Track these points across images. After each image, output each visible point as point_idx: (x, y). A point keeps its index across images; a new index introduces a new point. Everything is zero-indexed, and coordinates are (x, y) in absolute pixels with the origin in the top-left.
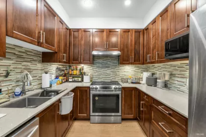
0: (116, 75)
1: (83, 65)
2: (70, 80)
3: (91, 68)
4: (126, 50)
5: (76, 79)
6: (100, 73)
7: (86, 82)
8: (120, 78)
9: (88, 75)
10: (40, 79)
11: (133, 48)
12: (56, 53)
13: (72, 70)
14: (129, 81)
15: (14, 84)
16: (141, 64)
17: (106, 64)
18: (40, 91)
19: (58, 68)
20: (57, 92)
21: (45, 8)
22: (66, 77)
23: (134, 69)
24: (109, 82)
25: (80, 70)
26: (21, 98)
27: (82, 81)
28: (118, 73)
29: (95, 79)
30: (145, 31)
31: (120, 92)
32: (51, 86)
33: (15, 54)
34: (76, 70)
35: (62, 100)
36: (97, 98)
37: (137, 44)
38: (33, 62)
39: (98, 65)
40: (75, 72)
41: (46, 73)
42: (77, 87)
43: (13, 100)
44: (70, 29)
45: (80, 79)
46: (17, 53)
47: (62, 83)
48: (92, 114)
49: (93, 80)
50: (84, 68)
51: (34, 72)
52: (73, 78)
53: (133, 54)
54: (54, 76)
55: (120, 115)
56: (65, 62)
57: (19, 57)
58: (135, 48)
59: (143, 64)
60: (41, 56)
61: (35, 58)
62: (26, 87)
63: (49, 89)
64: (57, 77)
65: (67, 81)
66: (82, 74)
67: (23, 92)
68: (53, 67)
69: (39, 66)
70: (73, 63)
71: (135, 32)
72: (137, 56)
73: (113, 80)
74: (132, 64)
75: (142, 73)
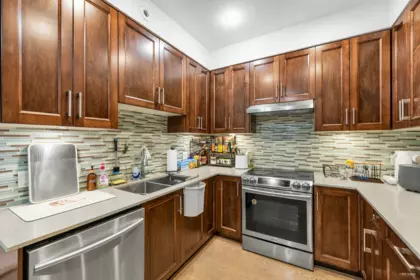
0: (309, 156)
1: (233, 135)
2: (213, 162)
3: (251, 141)
4: (330, 94)
5: (222, 161)
6: (269, 150)
7: (240, 168)
8: (321, 164)
9: (243, 154)
10: (165, 157)
11: (354, 85)
12: (184, 116)
13: (216, 145)
14: (342, 171)
15: (133, 162)
16: (384, 127)
17: (284, 130)
18: (164, 175)
19: (192, 141)
20: (183, 179)
21: (166, 52)
22: (205, 156)
23: (366, 142)
24: (290, 172)
25: (229, 144)
26: (139, 181)
27: (233, 164)
28: (313, 152)
29: (259, 164)
30: (395, 34)
31: (310, 196)
32: (179, 170)
33: (133, 123)
34: (223, 143)
35: (185, 192)
36: (254, 202)
37: (367, 74)
38: (156, 133)
39: (264, 134)
40: (221, 148)
41: (172, 149)
42: (218, 175)
43: (131, 183)
44: (210, 72)
45: (229, 162)
46: (136, 122)
47: (199, 166)
48: (245, 231)
49: (255, 166)
50: (238, 140)
51: (157, 147)
52: (218, 158)
53: (354, 102)
54: (186, 155)
55: (311, 250)
56: (200, 131)
57: (138, 126)
58: (359, 87)
59: (391, 127)
60: (166, 123)
61: (158, 127)
62: (146, 168)
63: (176, 174)
64: (191, 157)
65: (208, 163)
66: (232, 153)
67: (142, 174)
68: (186, 140)
69: (164, 138)
70: (215, 132)
71: (360, 44)
72: (367, 106)
73: (301, 167)
74: (350, 127)
75: (393, 153)
